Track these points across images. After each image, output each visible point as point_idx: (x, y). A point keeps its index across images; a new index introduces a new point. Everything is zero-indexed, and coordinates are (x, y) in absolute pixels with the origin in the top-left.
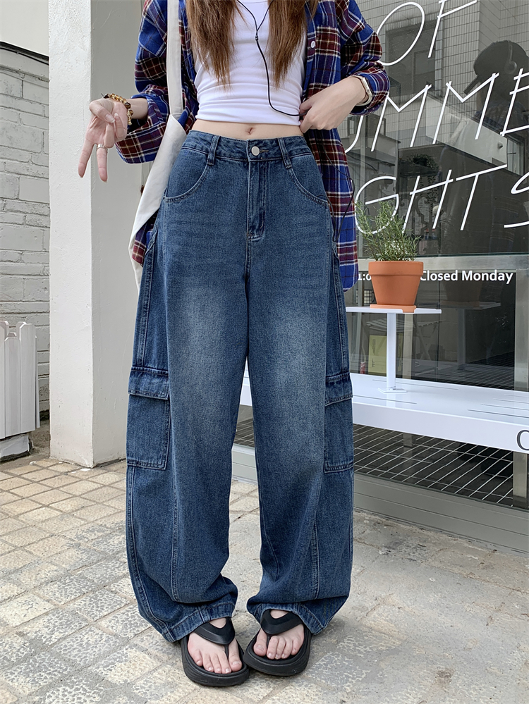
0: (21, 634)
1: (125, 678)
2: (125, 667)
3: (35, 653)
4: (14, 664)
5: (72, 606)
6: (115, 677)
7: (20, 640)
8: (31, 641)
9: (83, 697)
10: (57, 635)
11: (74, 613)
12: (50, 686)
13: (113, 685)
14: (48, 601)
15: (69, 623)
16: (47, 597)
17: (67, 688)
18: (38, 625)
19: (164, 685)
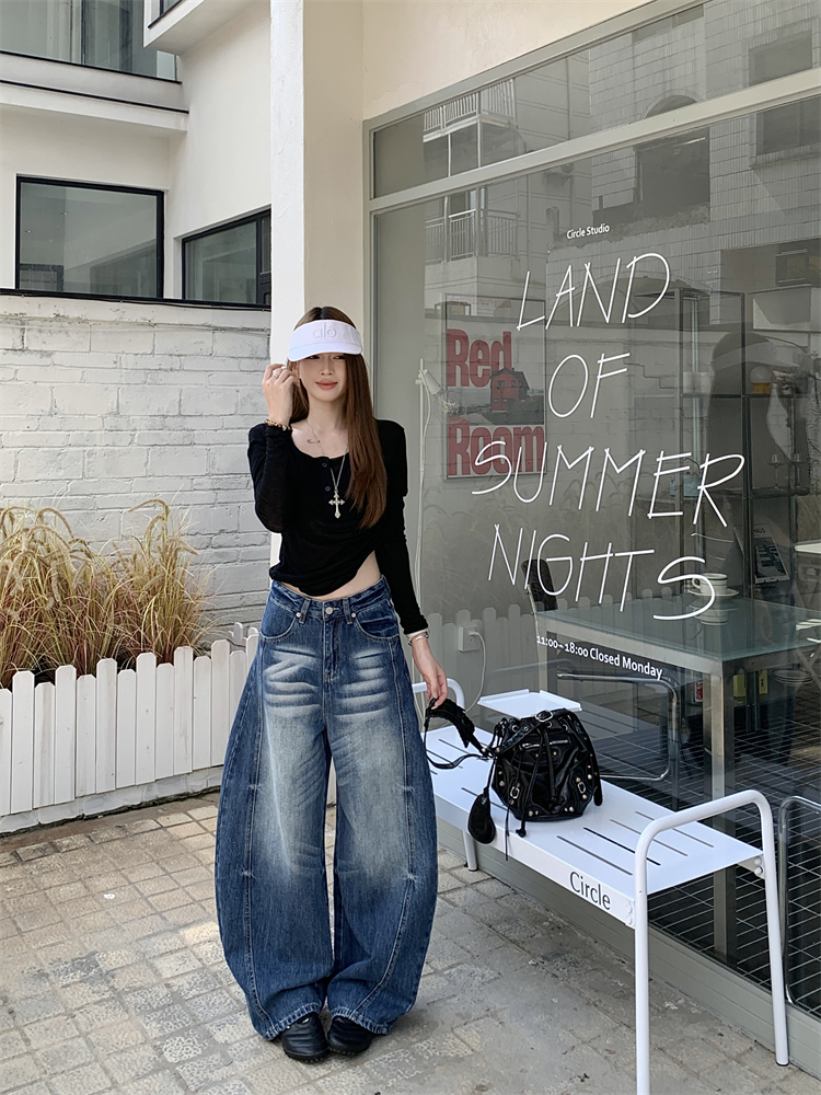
0: (168, 986)
1: (227, 1038)
2: (231, 1030)
3: (172, 1004)
4: (153, 1010)
5: (216, 968)
6: (220, 1037)
7: (166, 991)
8: (173, 993)
9: (190, 1049)
10: (194, 992)
11: (215, 975)
12: (172, 1034)
13: (215, 1042)
14: (200, 960)
15: (206, 984)
16: (201, 956)
17: (183, 1039)
18: (182, 981)
19: (252, 1051)
